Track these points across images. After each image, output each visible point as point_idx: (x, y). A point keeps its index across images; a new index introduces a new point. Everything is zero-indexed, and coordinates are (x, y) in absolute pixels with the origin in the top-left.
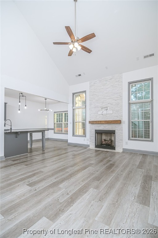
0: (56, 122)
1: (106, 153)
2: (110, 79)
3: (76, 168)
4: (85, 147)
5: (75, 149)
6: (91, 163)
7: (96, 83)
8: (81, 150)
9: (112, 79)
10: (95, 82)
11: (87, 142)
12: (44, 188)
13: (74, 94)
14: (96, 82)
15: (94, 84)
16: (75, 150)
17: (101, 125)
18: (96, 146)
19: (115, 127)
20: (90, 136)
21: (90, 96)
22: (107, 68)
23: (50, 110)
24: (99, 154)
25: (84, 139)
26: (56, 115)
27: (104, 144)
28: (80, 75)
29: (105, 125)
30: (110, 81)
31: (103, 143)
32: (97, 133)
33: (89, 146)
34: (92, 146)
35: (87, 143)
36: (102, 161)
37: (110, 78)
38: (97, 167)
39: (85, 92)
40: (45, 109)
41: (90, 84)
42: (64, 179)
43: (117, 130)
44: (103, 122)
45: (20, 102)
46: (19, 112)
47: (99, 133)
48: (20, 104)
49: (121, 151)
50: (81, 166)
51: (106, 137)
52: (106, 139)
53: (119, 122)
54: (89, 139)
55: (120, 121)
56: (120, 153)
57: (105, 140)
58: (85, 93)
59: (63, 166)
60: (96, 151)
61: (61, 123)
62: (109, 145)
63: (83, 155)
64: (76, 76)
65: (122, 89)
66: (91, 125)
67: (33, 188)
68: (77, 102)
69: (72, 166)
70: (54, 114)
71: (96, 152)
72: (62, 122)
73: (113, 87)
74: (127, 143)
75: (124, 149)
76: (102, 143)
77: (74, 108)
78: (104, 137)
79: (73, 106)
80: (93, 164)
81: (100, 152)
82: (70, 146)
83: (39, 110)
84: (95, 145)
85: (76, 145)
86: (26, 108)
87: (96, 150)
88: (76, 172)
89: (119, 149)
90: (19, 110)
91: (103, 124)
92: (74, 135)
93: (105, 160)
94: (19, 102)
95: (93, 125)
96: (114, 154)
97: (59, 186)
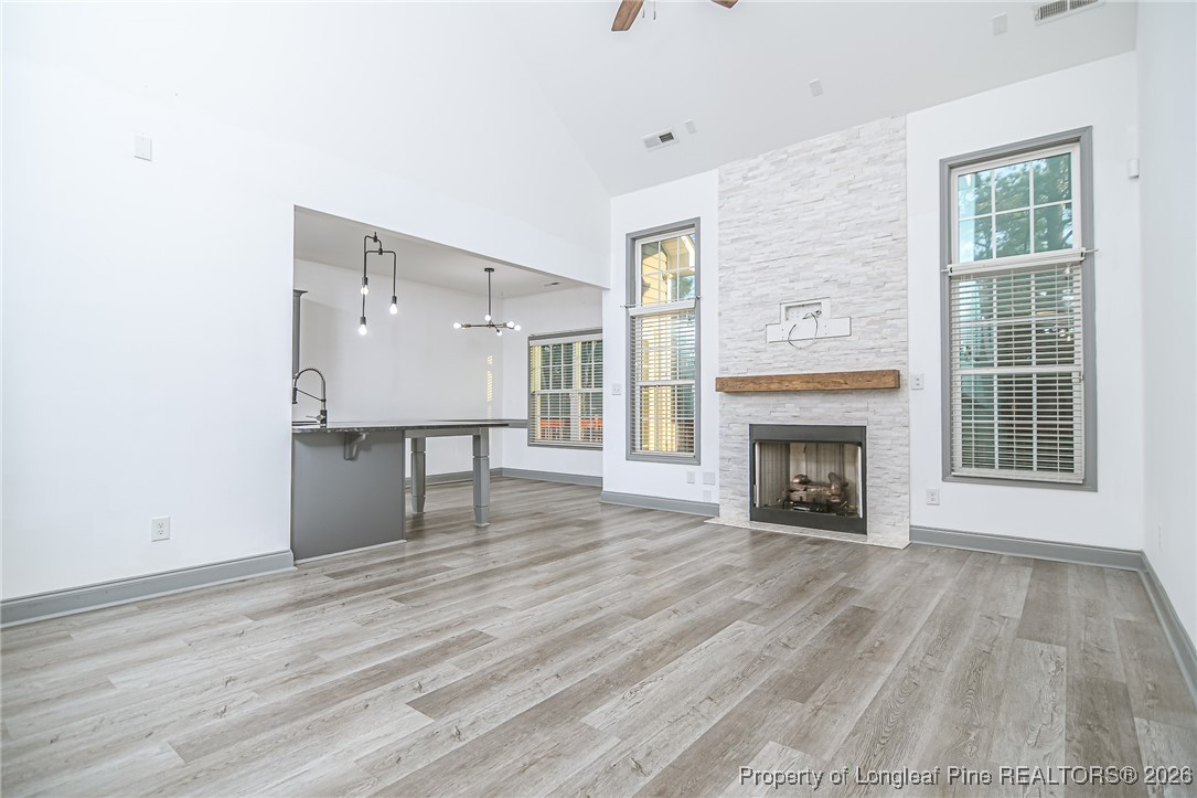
0: (537, 387)
1: (816, 547)
2: (834, 151)
3: (664, 625)
4: (698, 515)
5: (644, 523)
6: (743, 603)
7: (754, 177)
8: (675, 530)
9: (843, 148)
10: (750, 170)
11: (708, 488)
12: (505, 725)
13: (634, 240)
14: (757, 168)
15: (745, 178)
16: (648, 531)
17: (782, 399)
18: (757, 514)
19: (867, 409)
20: (722, 458)
21: (721, 244)
22: (817, 89)
23: (510, 324)
24: (779, 554)
25: (691, 475)
26: (538, 352)
27: (801, 503)
28: (667, 137)
29: (805, 401)
30: (834, 161)
31: (796, 496)
32: (762, 444)
33: (714, 510)
34: (735, 514)
35: (707, 493)
36: (800, 591)
37: (834, 146)
38: (780, 621)
39: (692, 225)
40: (488, 318)
41: (721, 182)
42: (608, 682)
43: (880, 423)
44: (797, 385)
45: (366, 281)
46: (363, 330)
47: (771, 442)
48: (365, 291)
49: (900, 539)
50: (690, 617)
51: (813, 467)
52: (813, 477)
53: (890, 382)
54: (717, 473)
55: (896, 375)
56: (895, 553)
57: (805, 482)
58: (692, 231)
59: (592, 611)
60: (758, 539)
61: (563, 390)
62: (829, 507)
63: (692, 554)
64: (649, 143)
65: (905, 200)
66: (727, 398)
67: (443, 721)
68: (647, 280)
69: (639, 613)
70: (530, 347)
71: (755, 543)
72: (569, 384)
73: (850, 192)
74: (933, 499)
75: (915, 532)
76: (788, 499)
77: (633, 312)
78: (801, 466)
79: (631, 302)
80: (754, 606)
81: (780, 543)
82: (617, 512)
83: (457, 326)
84: (753, 504)
85: (644, 508)
86: (393, 309)
87: (754, 533)
88: (665, 643)
89: (887, 531)
90: (364, 320)
91: (796, 392)
92: (634, 451)
93: (820, 590)
94: (361, 281)
95: (739, 398)
96: (862, 555)
97: (583, 720)
